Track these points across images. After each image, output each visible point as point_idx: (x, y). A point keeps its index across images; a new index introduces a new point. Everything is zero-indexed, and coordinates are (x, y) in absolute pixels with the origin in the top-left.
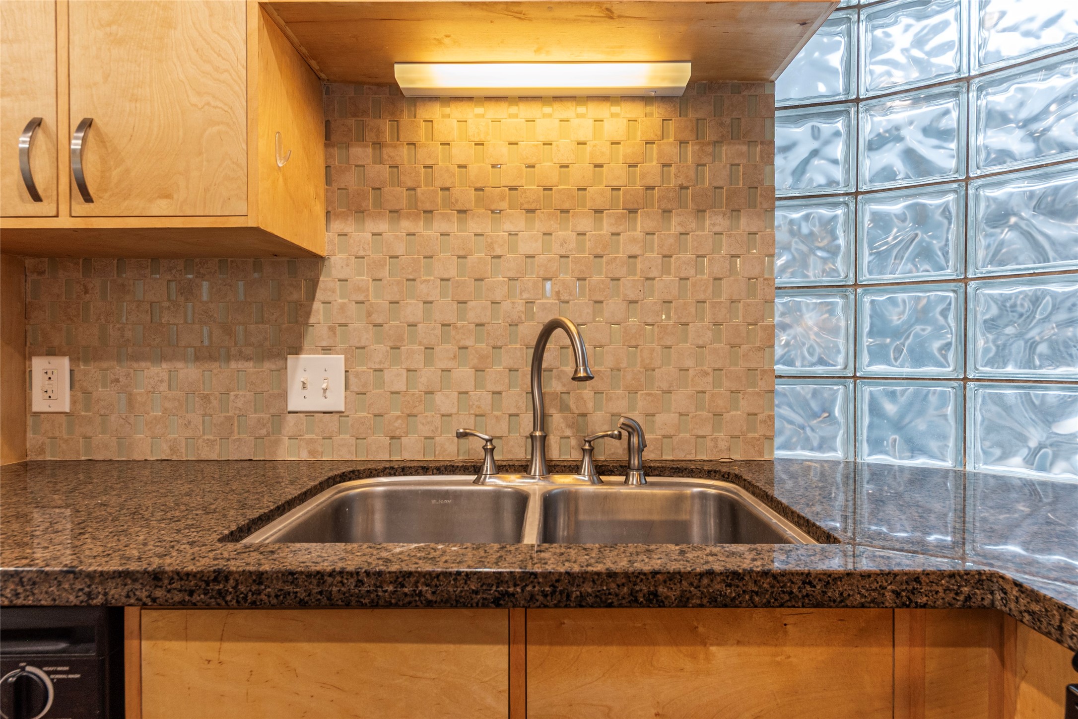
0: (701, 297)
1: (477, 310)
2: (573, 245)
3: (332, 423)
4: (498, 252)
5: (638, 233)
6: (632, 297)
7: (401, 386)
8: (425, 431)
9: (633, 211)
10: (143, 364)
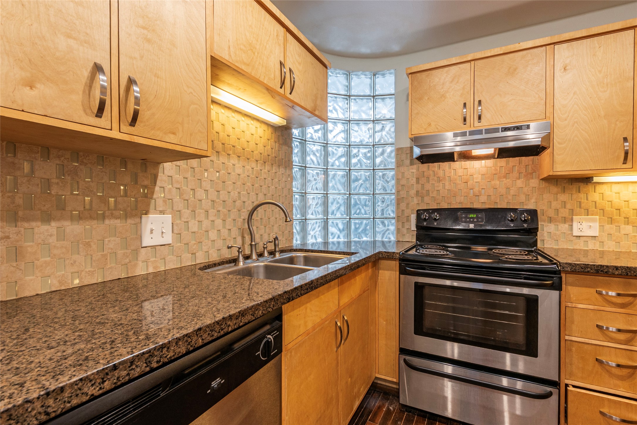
1: (223, 195)
2: (251, 172)
3: (165, 250)
4: (229, 172)
5: (266, 171)
6: (265, 193)
7: (195, 229)
8: (205, 248)
9: (265, 163)
10: (34, 224)
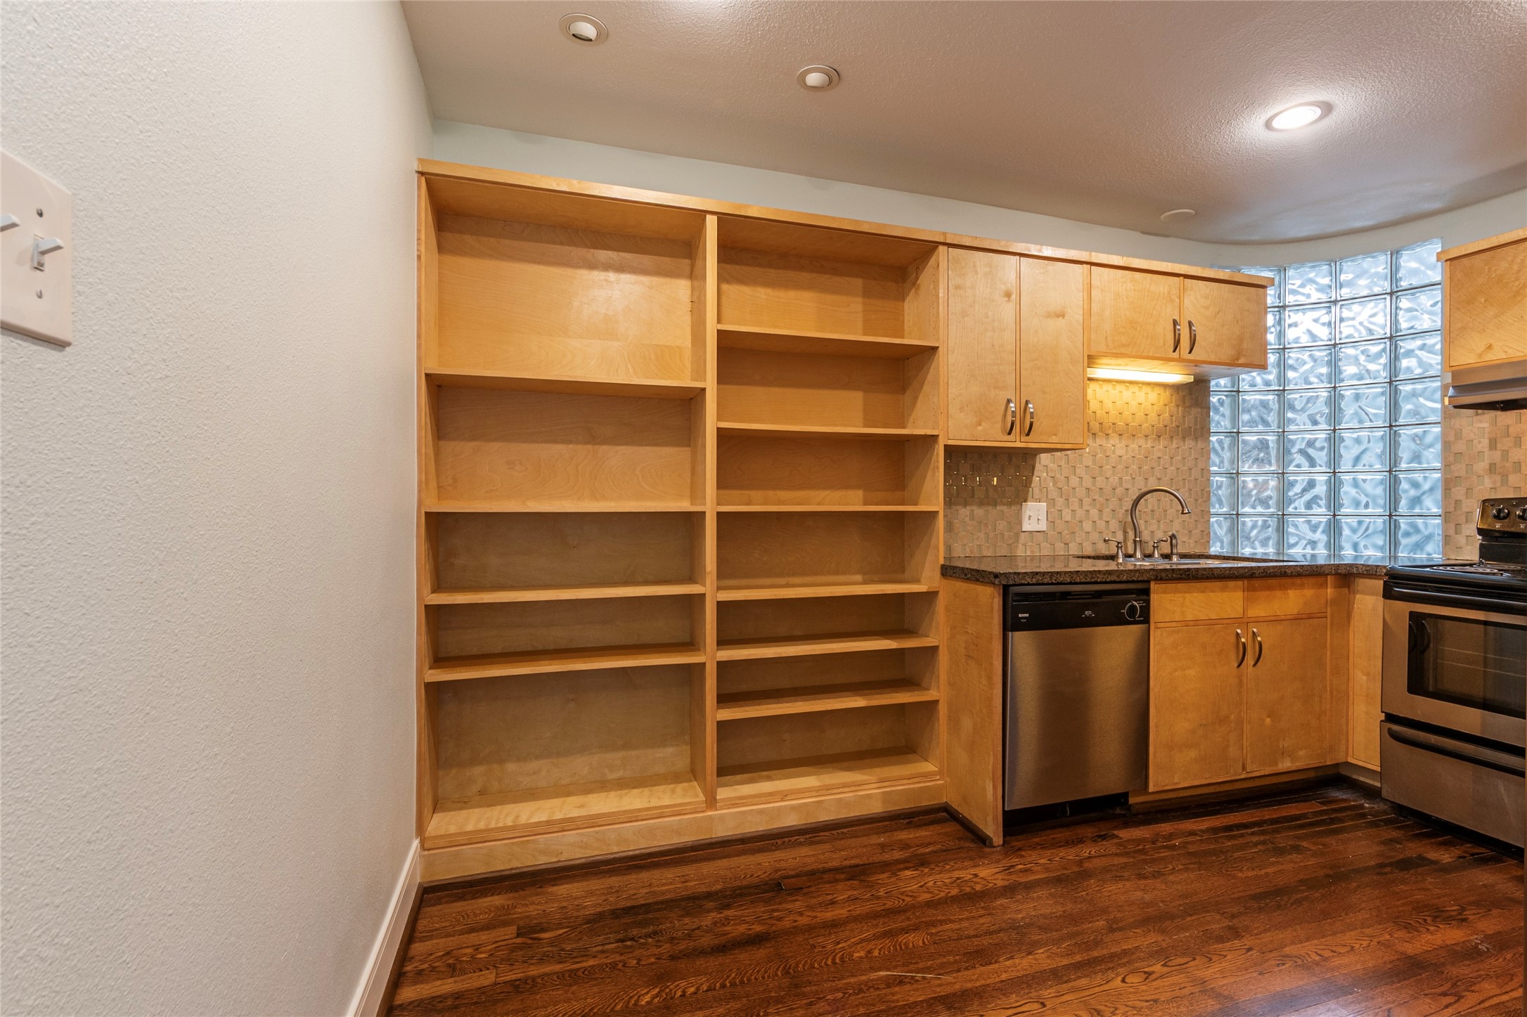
0: (1184, 477)
1: (1100, 481)
2: (1137, 452)
3: (1040, 536)
4: (1108, 454)
5: (1161, 447)
6: (1159, 477)
7: (1068, 518)
8: (1078, 540)
9: (1159, 437)
10: (958, 507)
